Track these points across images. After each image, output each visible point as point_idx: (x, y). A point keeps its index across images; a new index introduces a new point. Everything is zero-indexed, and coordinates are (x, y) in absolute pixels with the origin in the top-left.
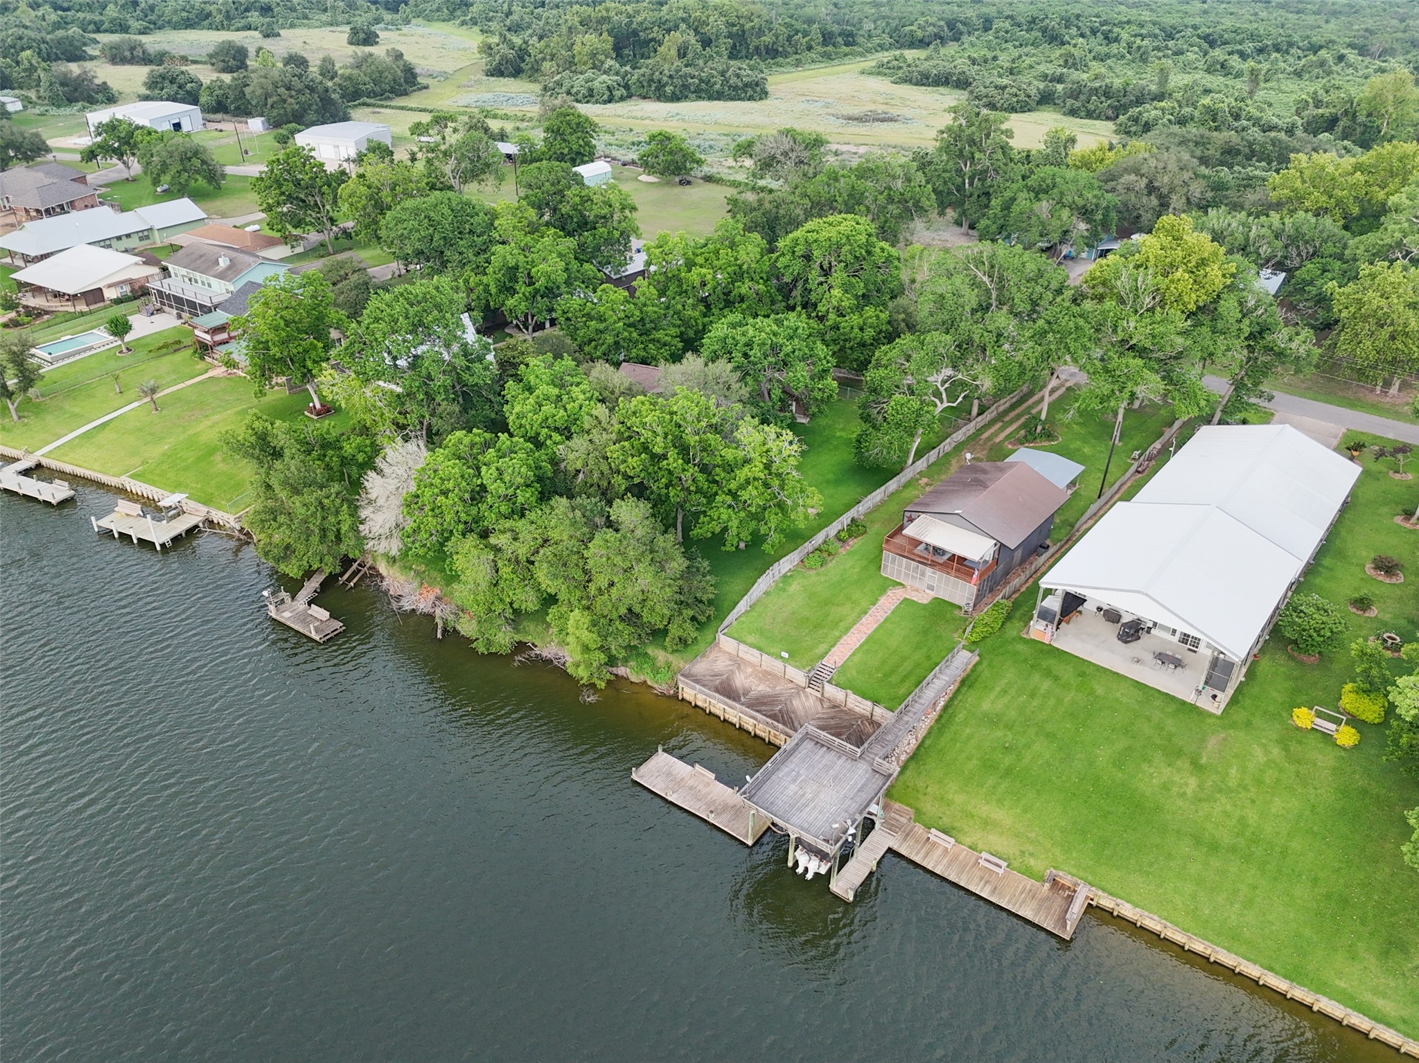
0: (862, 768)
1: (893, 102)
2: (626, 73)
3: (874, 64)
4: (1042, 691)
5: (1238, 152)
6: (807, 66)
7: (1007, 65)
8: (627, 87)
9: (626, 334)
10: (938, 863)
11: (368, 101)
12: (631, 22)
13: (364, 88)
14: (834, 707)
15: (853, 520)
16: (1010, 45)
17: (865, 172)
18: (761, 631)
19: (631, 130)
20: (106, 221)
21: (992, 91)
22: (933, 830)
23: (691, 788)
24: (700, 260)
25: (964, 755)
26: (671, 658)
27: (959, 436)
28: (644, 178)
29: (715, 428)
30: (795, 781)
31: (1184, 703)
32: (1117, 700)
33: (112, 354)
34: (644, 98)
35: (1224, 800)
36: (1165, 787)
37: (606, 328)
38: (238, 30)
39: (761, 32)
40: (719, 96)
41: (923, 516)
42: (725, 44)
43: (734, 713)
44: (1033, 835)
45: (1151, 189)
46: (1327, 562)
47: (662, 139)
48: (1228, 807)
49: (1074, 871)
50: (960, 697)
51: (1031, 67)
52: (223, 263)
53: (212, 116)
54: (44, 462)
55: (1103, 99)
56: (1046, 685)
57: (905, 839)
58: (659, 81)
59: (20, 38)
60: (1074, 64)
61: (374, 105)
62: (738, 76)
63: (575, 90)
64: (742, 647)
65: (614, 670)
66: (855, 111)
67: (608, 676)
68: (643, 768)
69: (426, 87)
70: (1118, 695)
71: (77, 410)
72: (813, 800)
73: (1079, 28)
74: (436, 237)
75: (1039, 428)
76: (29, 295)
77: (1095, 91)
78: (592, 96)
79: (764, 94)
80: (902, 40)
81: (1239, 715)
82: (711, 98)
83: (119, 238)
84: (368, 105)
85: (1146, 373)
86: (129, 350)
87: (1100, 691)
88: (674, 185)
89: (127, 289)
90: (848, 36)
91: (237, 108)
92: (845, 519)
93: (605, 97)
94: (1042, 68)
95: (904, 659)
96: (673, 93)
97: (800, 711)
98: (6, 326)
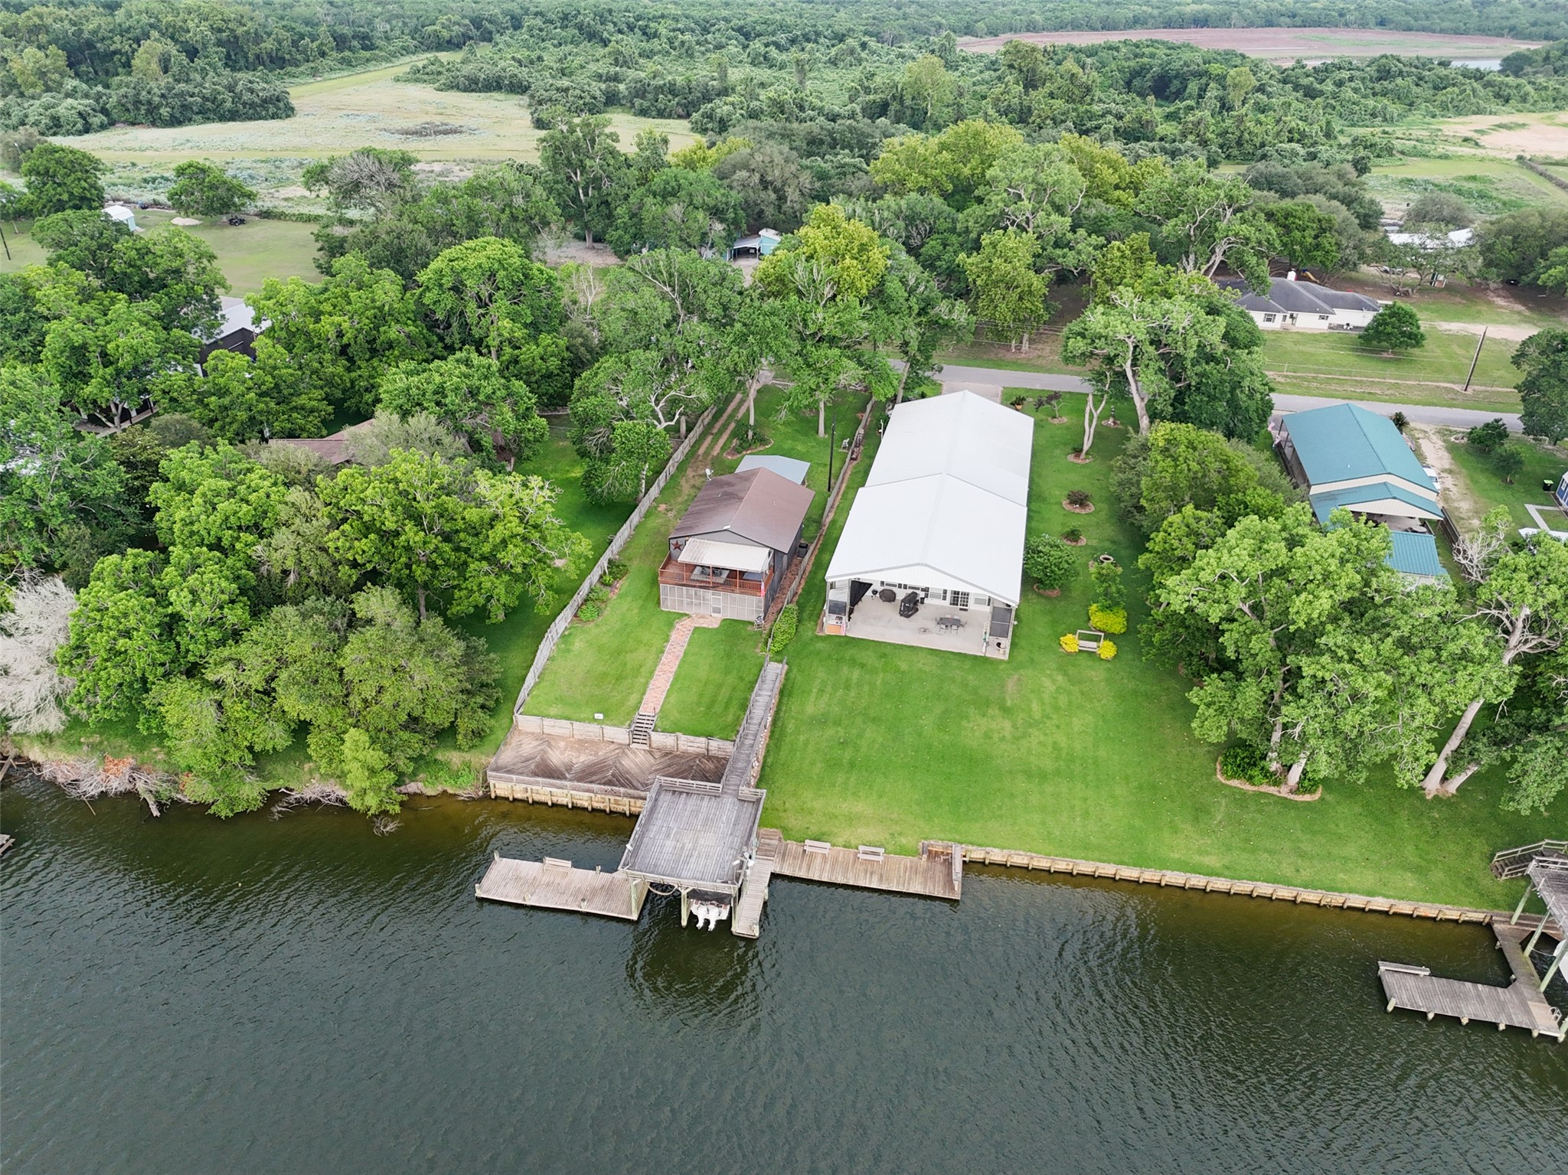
0: (729, 802)
1: (448, 112)
2: (99, 95)
3: (407, 69)
4: (854, 681)
5: (822, 142)
6: (326, 75)
7: (555, 65)
8: (104, 111)
10: (822, 870)
12: (80, 31)
14: (666, 754)
15: (610, 562)
16: (548, 44)
17: (475, 190)
18: (560, 700)
19: (134, 165)
22: (807, 842)
23: (548, 885)
24: (326, 307)
25: (806, 762)
26: (467, 756)
27: (679, 456)
28: (180, 221)
29: (446, 490)
30: (668, 836)
31: (975, 657)
32: (920, 670)
34: (133, 124)
35: (1036, 733)
36: (987, 736)
39: (258, 38)
40: (233, 116)
41: (689, 540)
42: (216, 54)
43: (563, 793)
44: (894, 816)
45: (765, 184)
47: (194, 173)
48: (1042, 738)
49: (942, 836)
50: (783, 709)
51: (581, 67)
55: (670, 97)
56: (856, 674)
57: (783, 859)
58: (149, 103)
60: (625, 62)
62: (252, 91)
64: (547, 722)
65: (405, 789)
66: (410, 124)
67: (400, 798)
68: (485, 882)
70: (920, 666)
72: (694, 848)
73: (615, 24)
75: (750, 433)
77: (660, 89)
78: (59, 125)
79: (289, 111)
81: (1022, 656)
82: (222, 118)
87: (904, 666)
88: (222, 226)
90: (363, 38)
92: (603, 562)
93: (79, 126)
94: (593, 67)
95: (720, 686)
96: (172, 116)
97: (634, 770)
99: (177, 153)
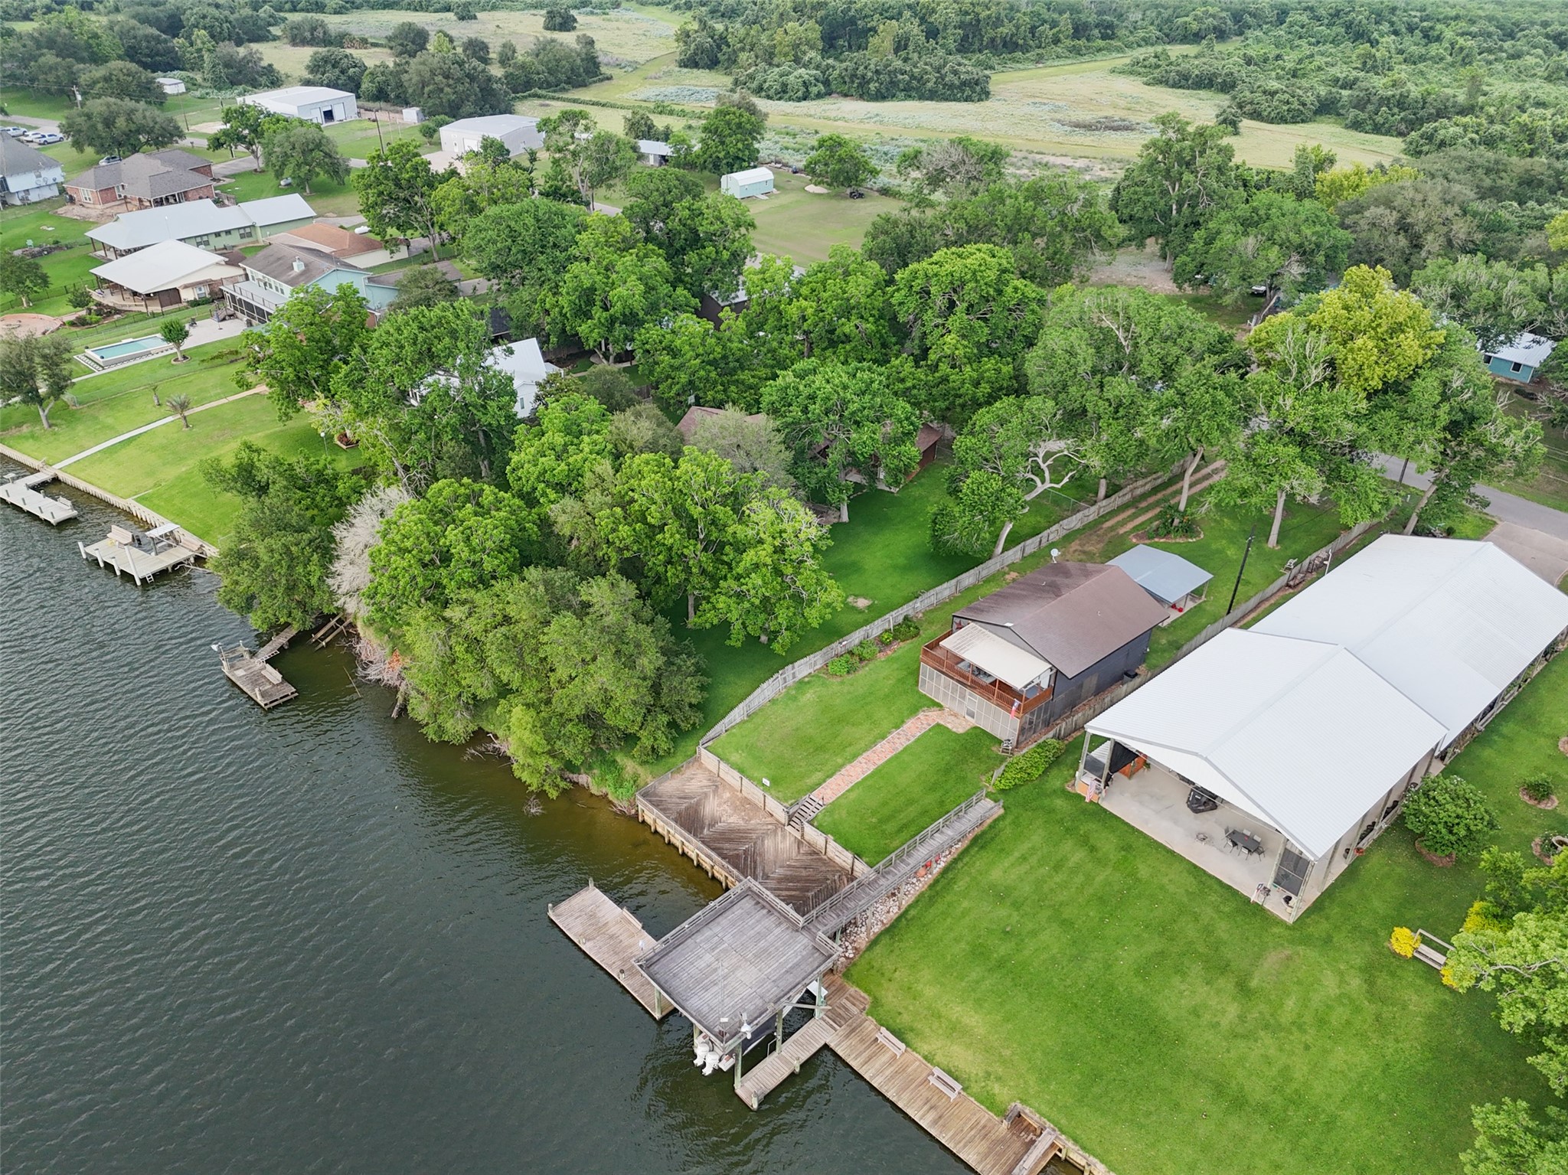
0: (803, 941)
1: (1138, 107)
2: (828, 66)
3: (1127, 61)
4: (1071, 864)
5: (1541, 183)
6: (1049, 63)
7: (1290, 65)
8: (826, 83)
9: (702, 373)
10: (879, 1072)
11: (540, 92)
12: (849, 9)
13: (536, 77)
14: (815, 853)
15: (906, 618)
16: (1303, 42)
17: (1037, 194)
18: (750, 748)
19: (817, 132)
21: (1258, 97)
22: (883, 1029)
23: (611, 937)
24: (805, 291)
25: (952, 935)
26: (641, 770)
27: (1074, 522)
28: (811, 188)
30: (713, 950)
31: (1247, 901)
32: (1162, 888)
33: (167, 362)
34: (846, 95)
35: (1268, 1041)
36: (1195, 1012)
37: (682, 365)
38: (436, 11)
39: (998, 22)
40: (932, 96)
41: (972, 624)
42: (951, 39)
43: (693, 848)
44: (1007, 1053)
45: (1403, 227)
46: (1507, 728)
47: (832, 145)
48: (1272, 1052)
49: (1044, 1108)
50: (966, 860)
51: (1320, 69)
52: (298, 267)
53: (370, 105)
54: (62, 476)
55: (1396, 110)
56: (1078, 856)
57: (847, 1036)
58: (863, 77)
59: (204, 17)
60: (1374, 67)
61: (545, 97)
62: (955, 73)
63: (766, 86)
64: (723, 765)
65: (574, 777)
66: (1087, 117)
67: (562, 784)
68: (564, 906)
69: (609, 78)
70: (1165, 880)
71: (110, 421)
72: (725, 977)
73: (1392, 24)
75: (1176, 521)
76: (107, 292)
77: (1385, 101)
78: (785, 92)
79: (985, 95)
80: (1173, 34)
81: (1320, 927)
82: (922, 98)
83: (218, 234)
84: (539, 97)
85: (1299, 466)
86: (185, 357)
87: (1144, 872)
88: (844, 198)
89: (205, 291)
90: (1107, 27)
91: (398, 97)
92: (897, 616)
93: (800, 94)
94: (1336, 71)
95: (911, 802)
96: (878, 90)
97: (770, 855)
98: (73, 324)
99: (862, 126)
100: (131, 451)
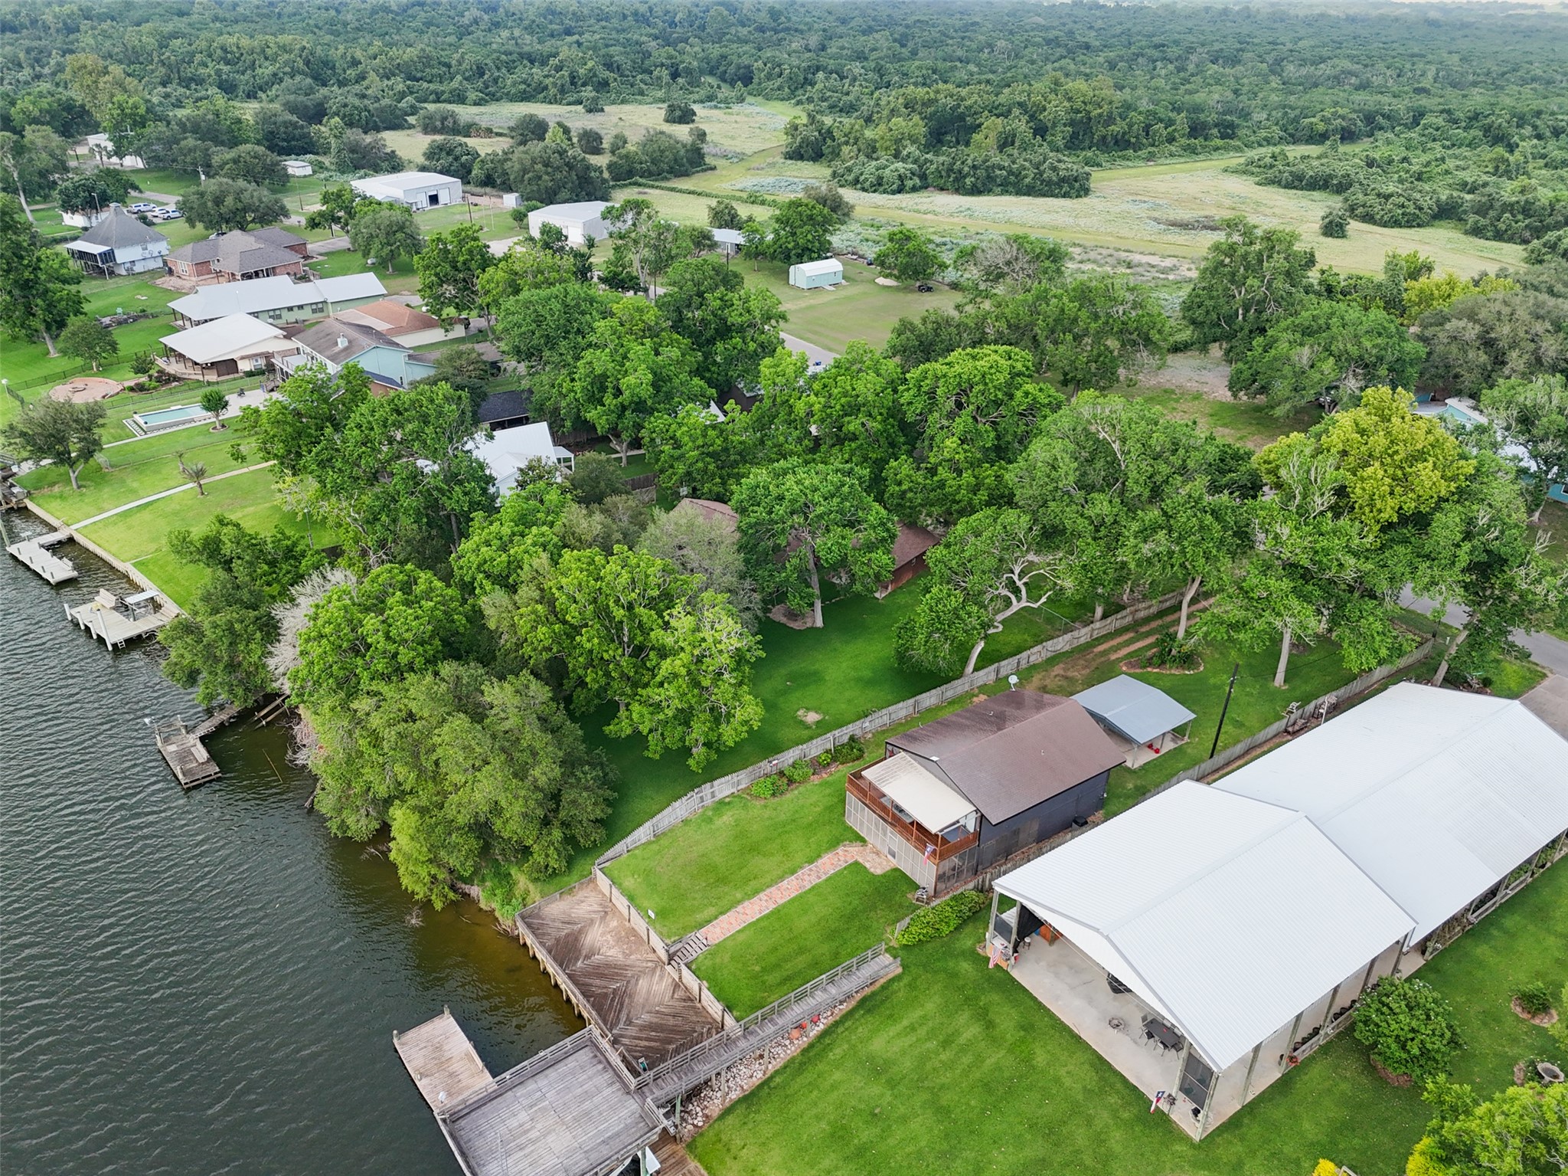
0: (632, 1105)
2: (926, 161)
3: (1242, 160)
4: (962, 1040)
6: (1160, 161)
7: (1415, 168)
8: (923, 177)
9: (700, 465)
11: (641, 180)
12: (959, 106)
13: (638, 167)
14: (685, 1000)
15: (852, 739)
16: (1437, 145)
17: (1084, 295)
18: (647, 873)
20: (280, 291)
21: (1372, 199)
23: (451, 1075)
25: (814, 1111)
26: (531, 887)
27: (1062, 643)
28: (881, 281)
29: (652, 604)
30: (531, 1107)
33: (204, 430)
34: (942, 189)
37: (682, 456)
38: (569, 104)
39: (1110, 120)
40: (1030, 191)
41: (903, 753)
43: (561, 981)
45: (1485, 342)
46: (1510, 922)
47: (902, 239)
50: (848, 1024)
51: (1447, 172)
52: (342, 343)
53: (479, 190)
54: (78, 537)
55: (1520, 217)
56: (972, 1031)
58: (960, 171)
59: (345, 105)
61: (645, 186)
62: (1054, 169)
63: (862, 178)
64: (616, 892)
65: (466, 888)
66: (1185, 215)
67: (451, 895)
68: (412, 1035)
69: (714, 168)
70: (1063, 1072)
71: (135, 485)
72: (533, 1142)
73: (1535, 127)
74: (537, 334)
75: (1174, 652)
76: (173, 360)
77: (1509, 207)
78: (880, 185)
79: (1084, 191)
80: (1298, 134)
81: (1230, 1150)
82: (1019, 193)
83: (290, 309)
84: (640, 185)
86: (223, 426)
87: (1041, 1059)
88: (912, 291)
89: (262, 362)
90: (1227, 127)
91: (504, 183)
92: (843, 735)
93: (895, 187)
94: (1468, 176)
95: (801, 951)
96: (974, 185)
97: (639, 999)
98: (132, 389)
99: (952, 220)
100: (146, 515)
